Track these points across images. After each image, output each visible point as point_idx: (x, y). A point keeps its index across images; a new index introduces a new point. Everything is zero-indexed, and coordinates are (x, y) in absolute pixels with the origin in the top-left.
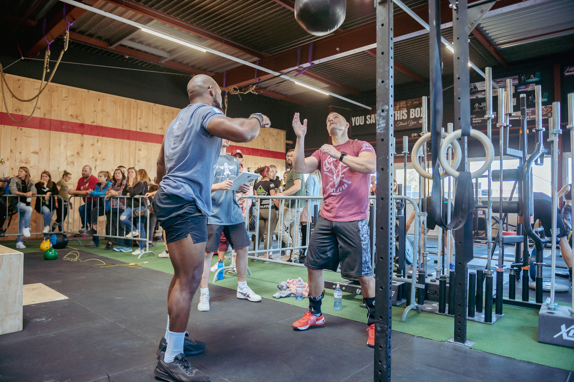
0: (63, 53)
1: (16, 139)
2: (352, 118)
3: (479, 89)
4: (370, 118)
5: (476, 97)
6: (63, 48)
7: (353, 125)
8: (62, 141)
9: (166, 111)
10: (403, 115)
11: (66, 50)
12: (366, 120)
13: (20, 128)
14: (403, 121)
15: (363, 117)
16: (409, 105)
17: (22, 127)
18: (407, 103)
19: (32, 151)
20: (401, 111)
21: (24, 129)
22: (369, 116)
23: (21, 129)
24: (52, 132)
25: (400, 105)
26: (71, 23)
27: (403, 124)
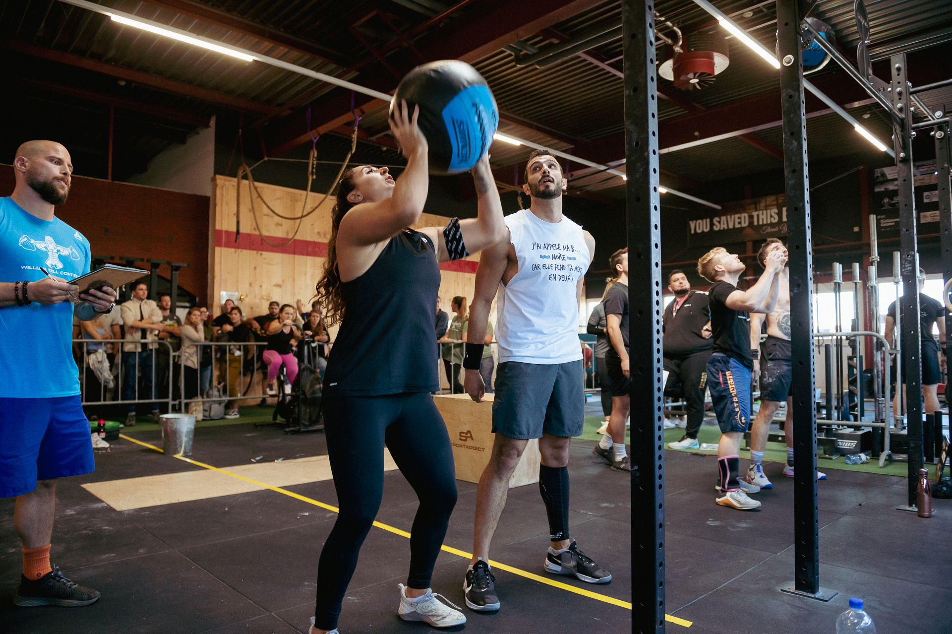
0: (349, 156)
1: (255, 268)
2: (691, 222)
3: (889, 177)
4: (719, 222)
5: (885, 188)
6: (351, 149)
7: (693, 232)
8: (308, 269)
9: (431, 222)
10: (771, 216)
11: (353, 152)
12: (712, 224)
13: (260, 252)
14: (772, 225)
15: (708, 220)
16: (780, 201)
17: (262, 250)
18: (777, 200)
19: (274, 282)
20: (769, 211)
21: (265, 254)
22: (717, 219)
23: (261, 254)
24: (296, 256)
25: (766, 201)
26: (360, 117)
27: (773, 230)
